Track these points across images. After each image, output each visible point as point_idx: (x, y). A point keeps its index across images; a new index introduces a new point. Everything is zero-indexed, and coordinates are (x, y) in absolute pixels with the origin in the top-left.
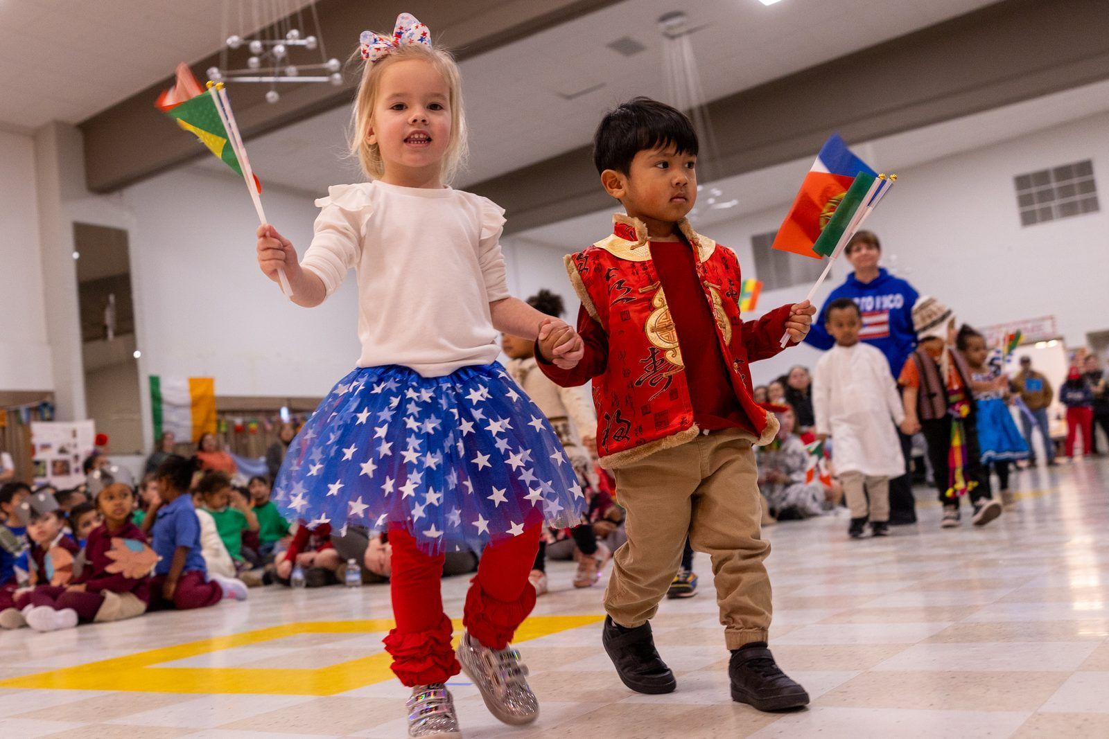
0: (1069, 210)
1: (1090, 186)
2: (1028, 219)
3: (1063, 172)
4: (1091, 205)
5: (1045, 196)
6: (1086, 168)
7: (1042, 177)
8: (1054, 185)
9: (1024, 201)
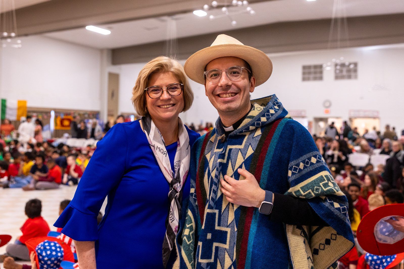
0: (315, 79)
1: (321, 72)
2: (304, 79)
3: (316, 67)
4: (321, 78)
5: (309, 73)
6: (321, 67)
7: (309, 67)
8: (312, 70)
9: (304, 73)
